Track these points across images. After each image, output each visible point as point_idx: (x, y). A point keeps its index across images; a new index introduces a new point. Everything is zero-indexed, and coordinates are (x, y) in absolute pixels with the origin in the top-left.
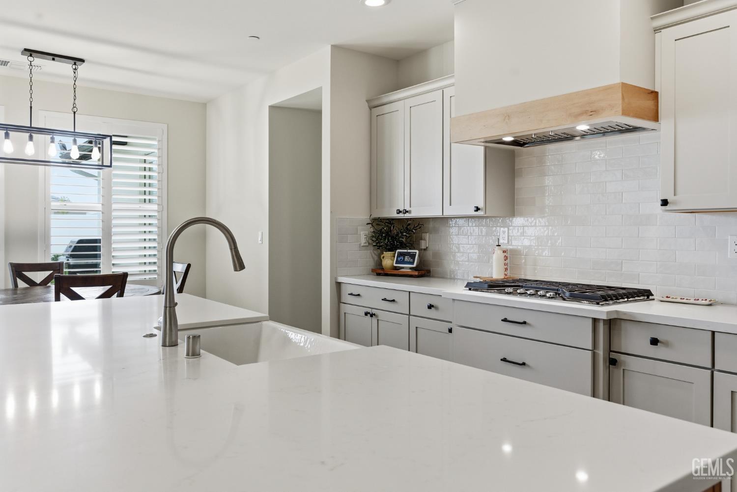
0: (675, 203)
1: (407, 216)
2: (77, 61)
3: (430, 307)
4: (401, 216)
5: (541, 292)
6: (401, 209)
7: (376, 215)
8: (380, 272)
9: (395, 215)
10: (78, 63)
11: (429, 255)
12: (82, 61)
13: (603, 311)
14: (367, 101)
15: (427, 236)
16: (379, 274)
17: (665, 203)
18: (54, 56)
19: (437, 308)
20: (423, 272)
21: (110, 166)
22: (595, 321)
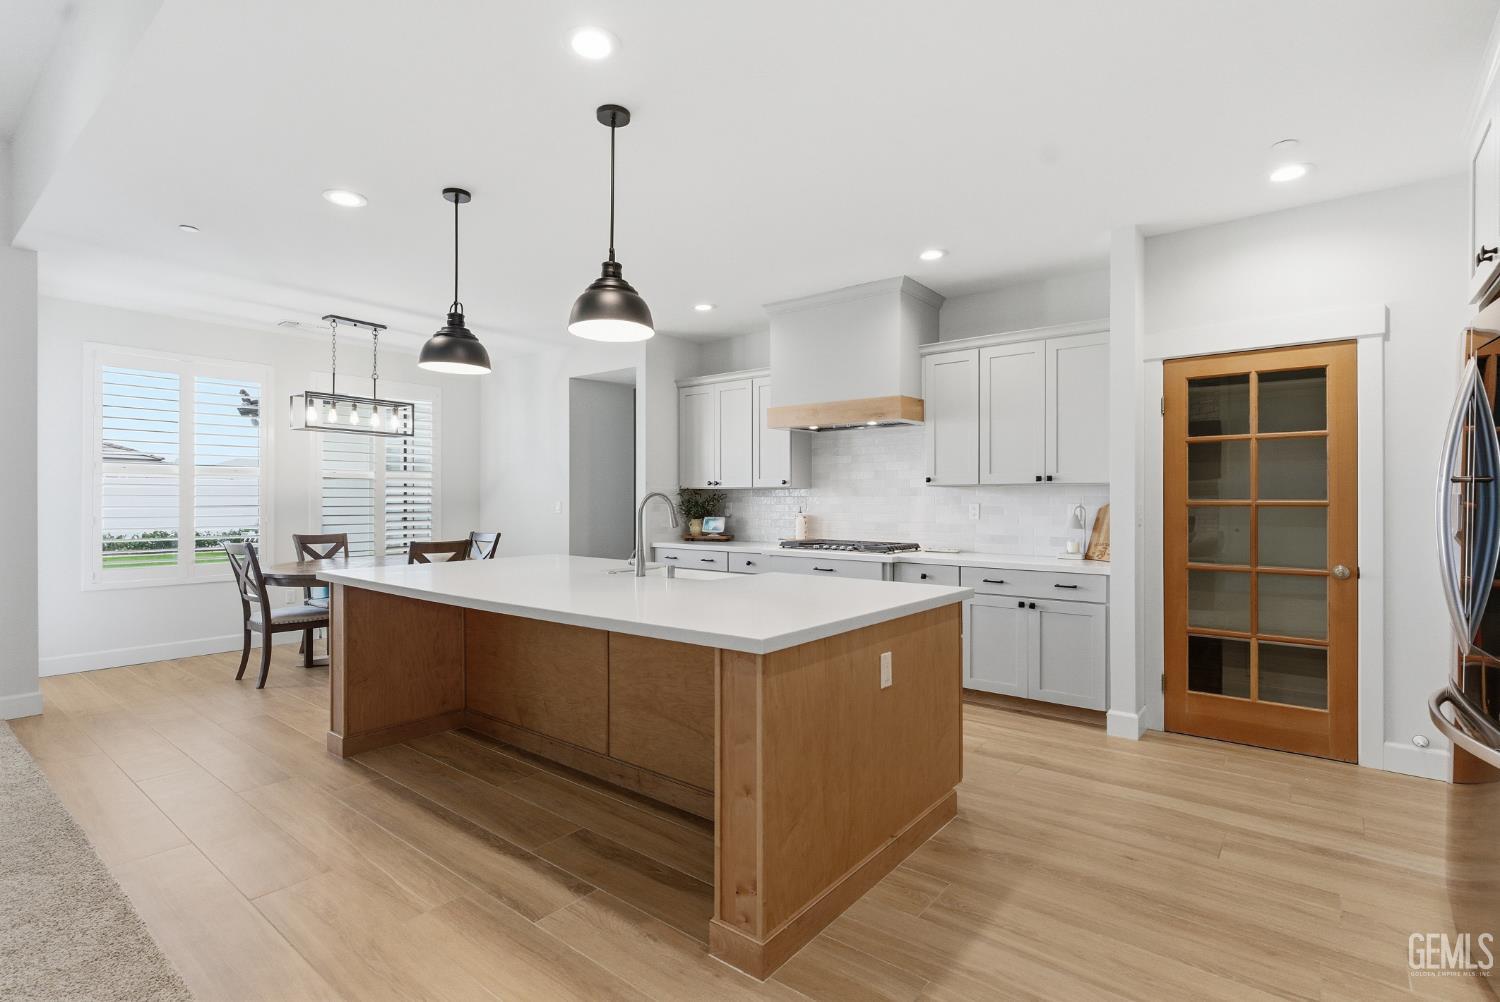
0: (935, 480)
1: (718, 487)
2: (376, 326)
3: (749, 563)
4: (712, 487)
5: (842, 547)
6: (712, 481)
7: (684, 486)
8: (689, 538)
9: (705, 486)
10: (378, 329)
11: (733, 523)
12: (384, 327)
13: (889, 558)
14: (676, 382)
15: (731, 504)
16: (687, 540)
17: (929, 480)
18: (356, 322)
19: (754, 564)
20: (728, 536)
21: (412, 435)
22: (884, 564)
